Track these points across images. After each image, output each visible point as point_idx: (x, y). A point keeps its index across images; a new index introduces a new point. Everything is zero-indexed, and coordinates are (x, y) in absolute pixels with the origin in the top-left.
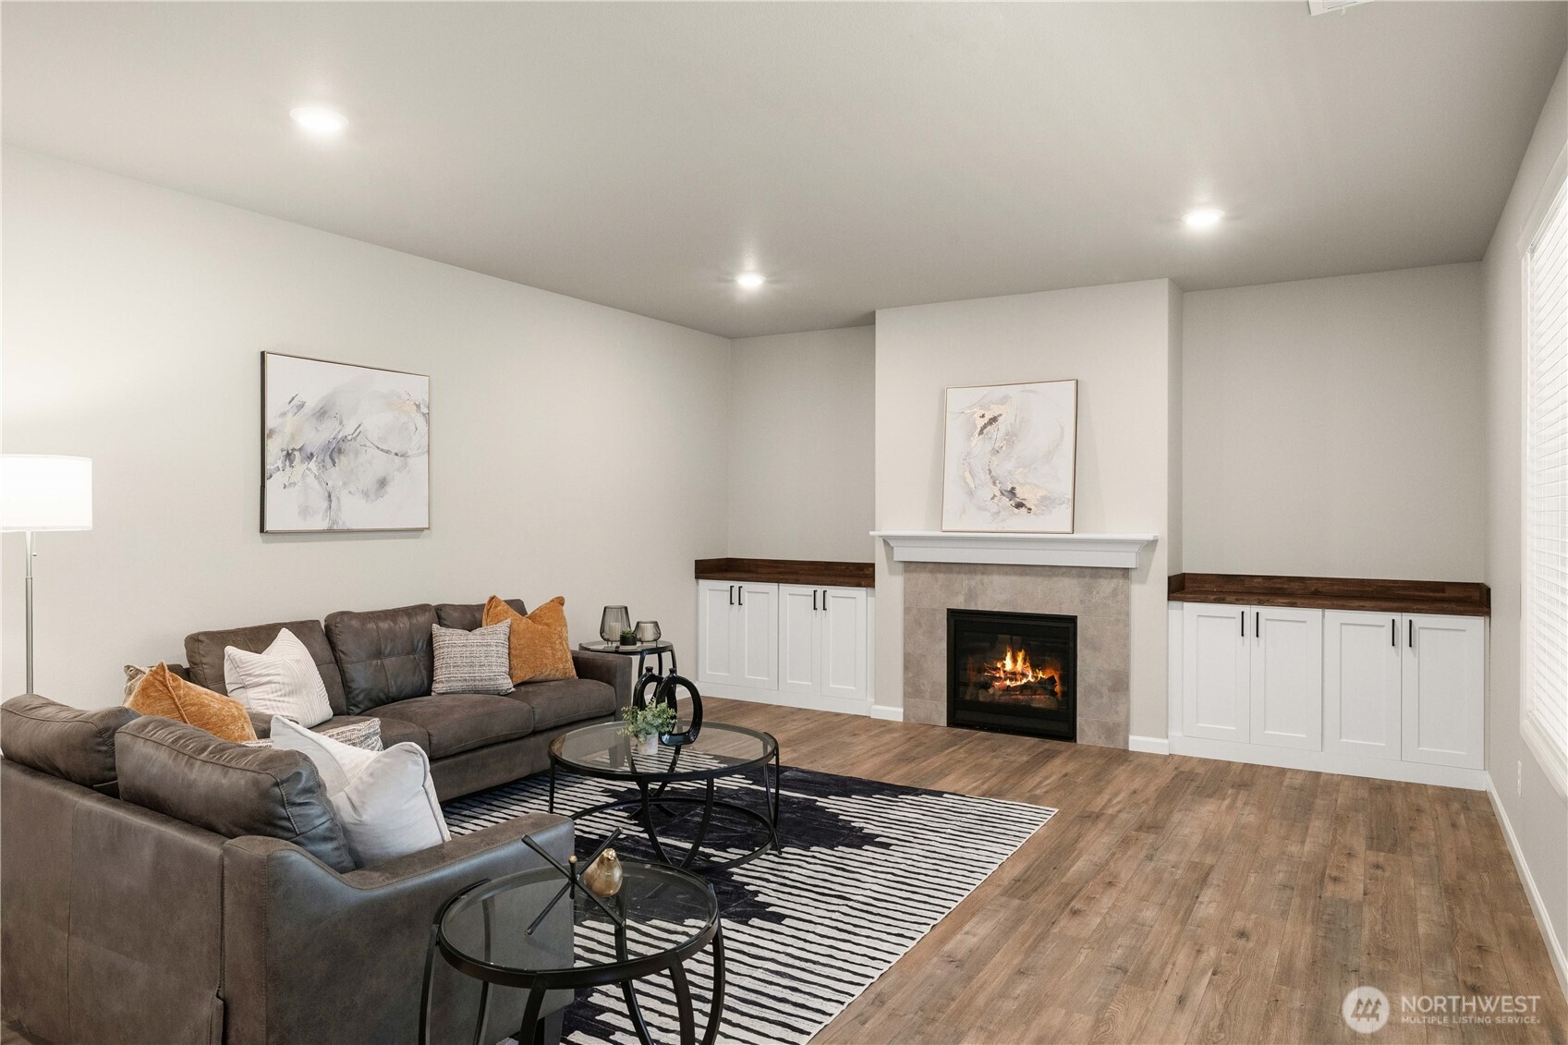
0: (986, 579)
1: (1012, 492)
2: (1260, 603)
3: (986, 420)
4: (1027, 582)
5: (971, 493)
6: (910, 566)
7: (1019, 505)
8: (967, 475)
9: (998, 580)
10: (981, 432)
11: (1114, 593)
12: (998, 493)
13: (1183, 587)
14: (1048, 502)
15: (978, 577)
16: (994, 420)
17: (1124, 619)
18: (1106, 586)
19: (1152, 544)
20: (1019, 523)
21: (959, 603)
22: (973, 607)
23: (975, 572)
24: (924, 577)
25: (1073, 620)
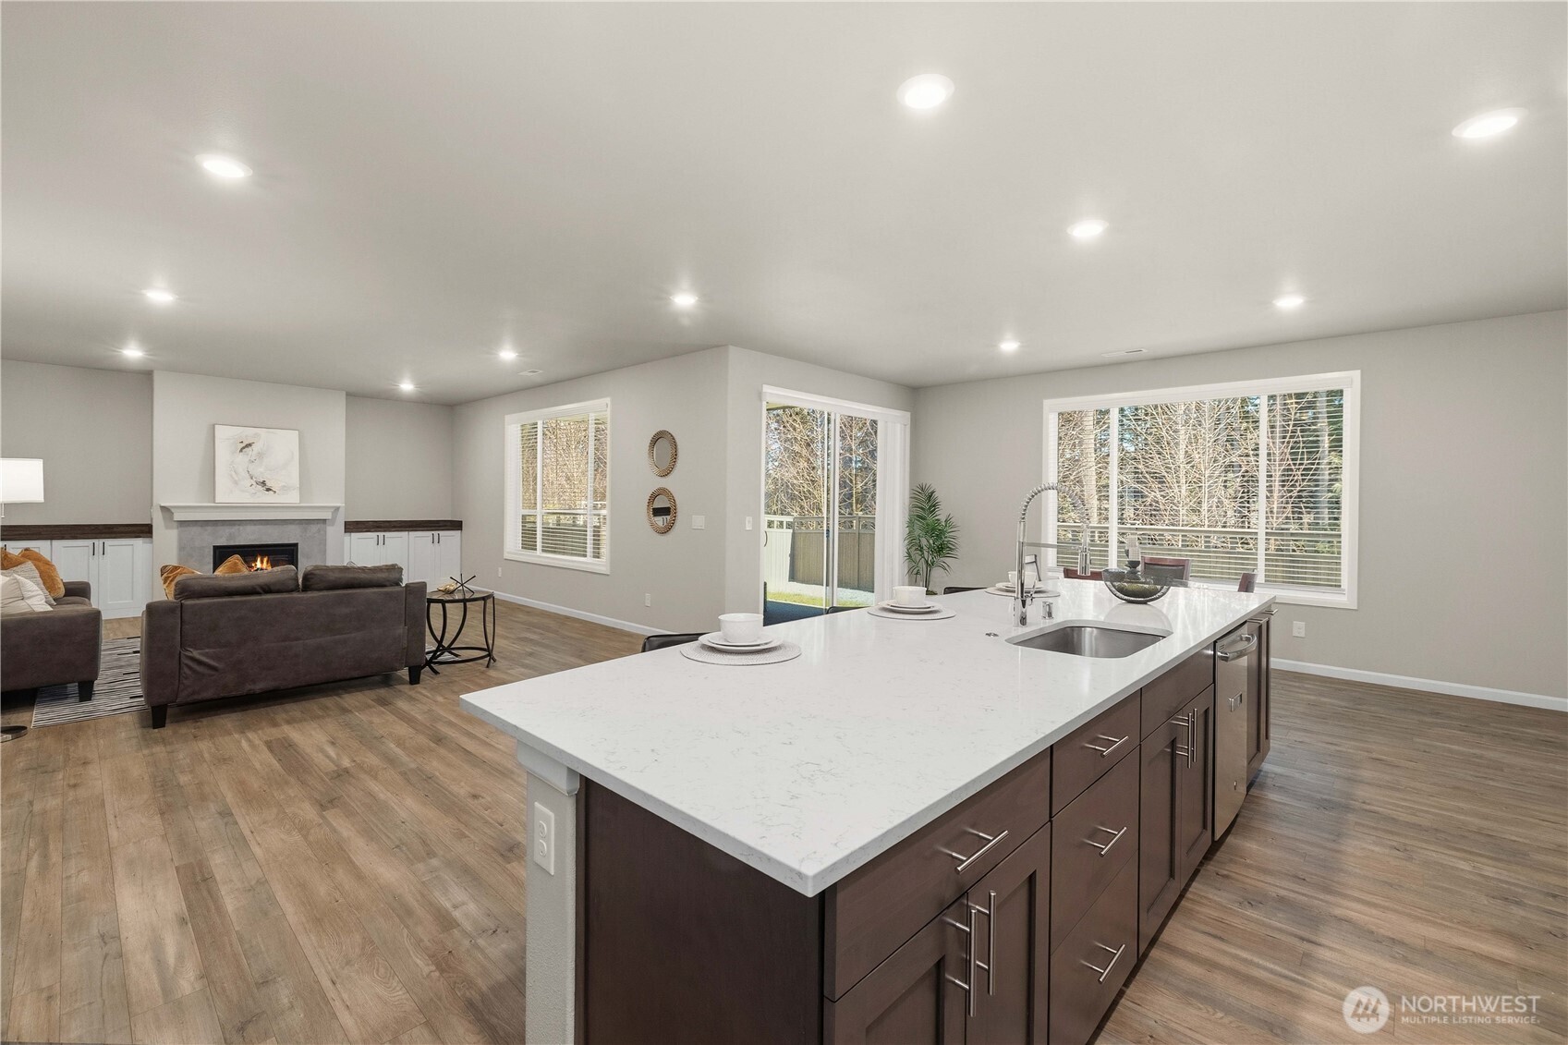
0: (241, 528)
1: (263, 483)
2: (385, 531)
3: (243, 445)
4: (269, 529)
5: (236, 483)
6: (182, 523)
7: (268, 490)
8: (233, 473)
9: (250, 528)
10: (241, 451)
11: (319, 531)
12: (254, 483)
13: (352, 527)
14: (285, 488)
15: (237, 527)
16: (249, 445)
17: (323, 542)
18: (314, 528)
19: (337, 509)
20: (268, 498)
21: (222, 542)
22: (232, 543)
23: (234, 525)
24: (195, 530)
25: (296, 545)
